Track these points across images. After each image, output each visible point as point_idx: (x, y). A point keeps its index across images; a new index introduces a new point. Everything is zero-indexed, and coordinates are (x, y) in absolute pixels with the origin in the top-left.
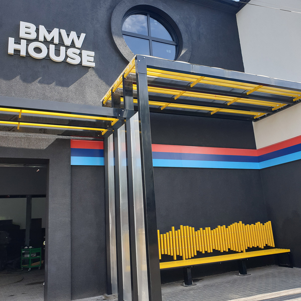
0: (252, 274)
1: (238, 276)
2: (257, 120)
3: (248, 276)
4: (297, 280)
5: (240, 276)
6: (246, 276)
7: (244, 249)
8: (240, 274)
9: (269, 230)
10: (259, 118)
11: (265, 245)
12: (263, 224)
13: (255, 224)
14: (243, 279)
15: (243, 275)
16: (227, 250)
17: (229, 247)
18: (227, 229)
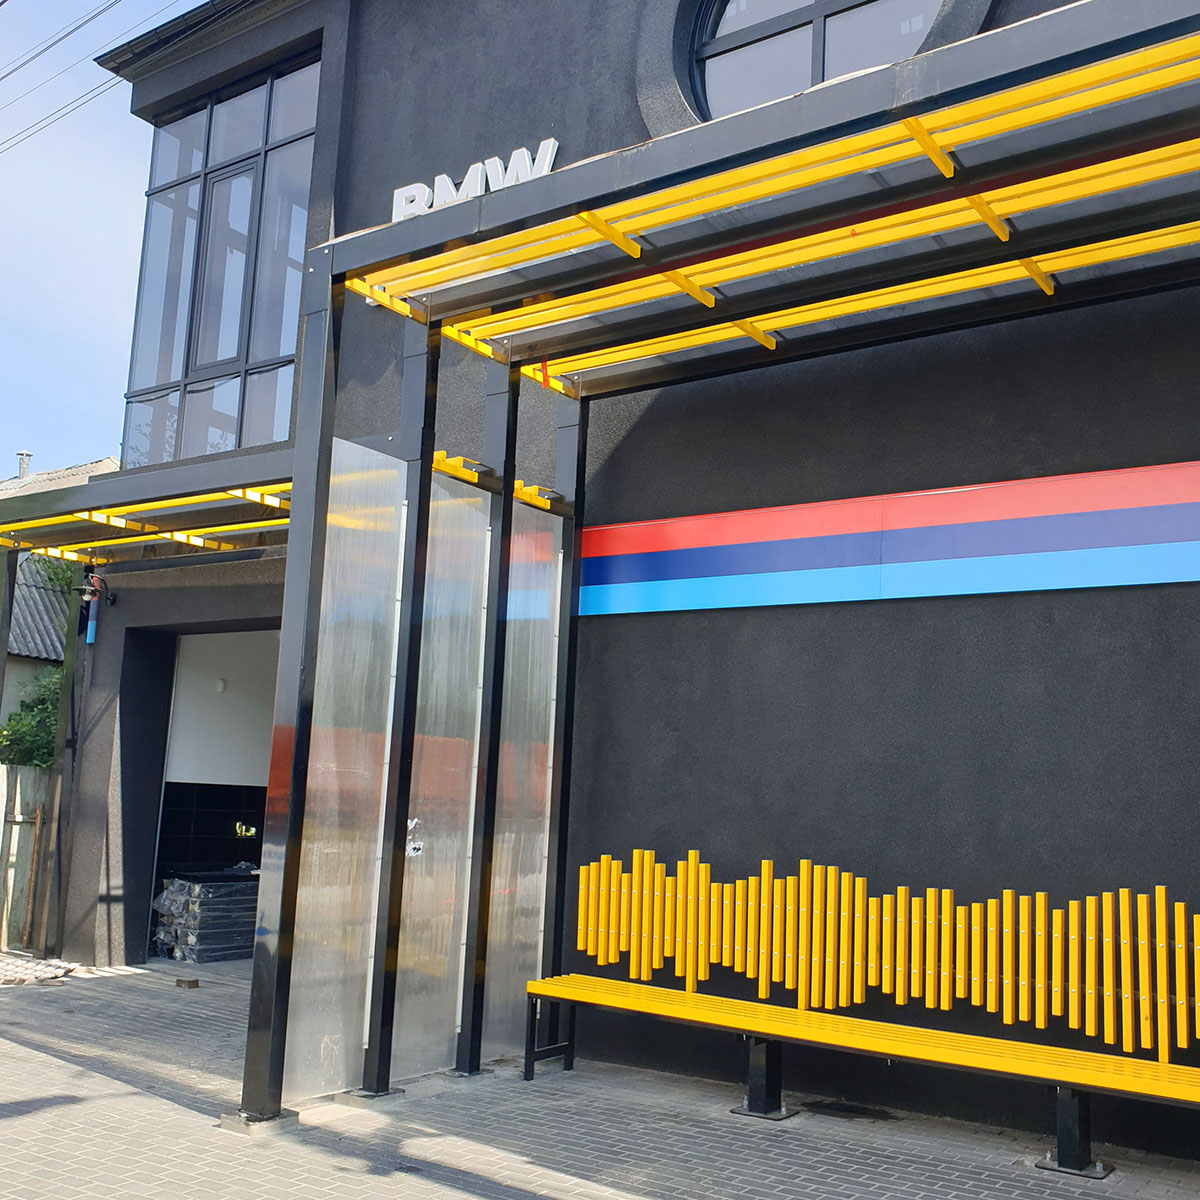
8: (1049, 1155)
16: (1040, 1023)
17: (1057, 1011)
18: (1057, 914)
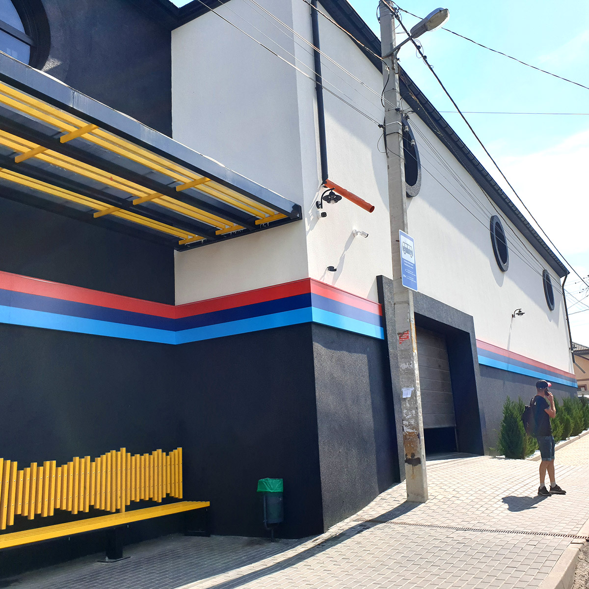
0: (132, 557)
1: (103, 563)
2: (183, 248)
3: (124, 561)
4: (217, 560)
5: (106, 563)
6: (120, 562)
7: (122, 504)
8: (107, 558)
9: (177, 466)
10: (188, 245)
11: (165, 496)
12: (167, 455)
13: (150, 454)
14: (113, 569)
15: (115, 560)
16: (87, 510)
17: (93, 503)
18: (94, 464)
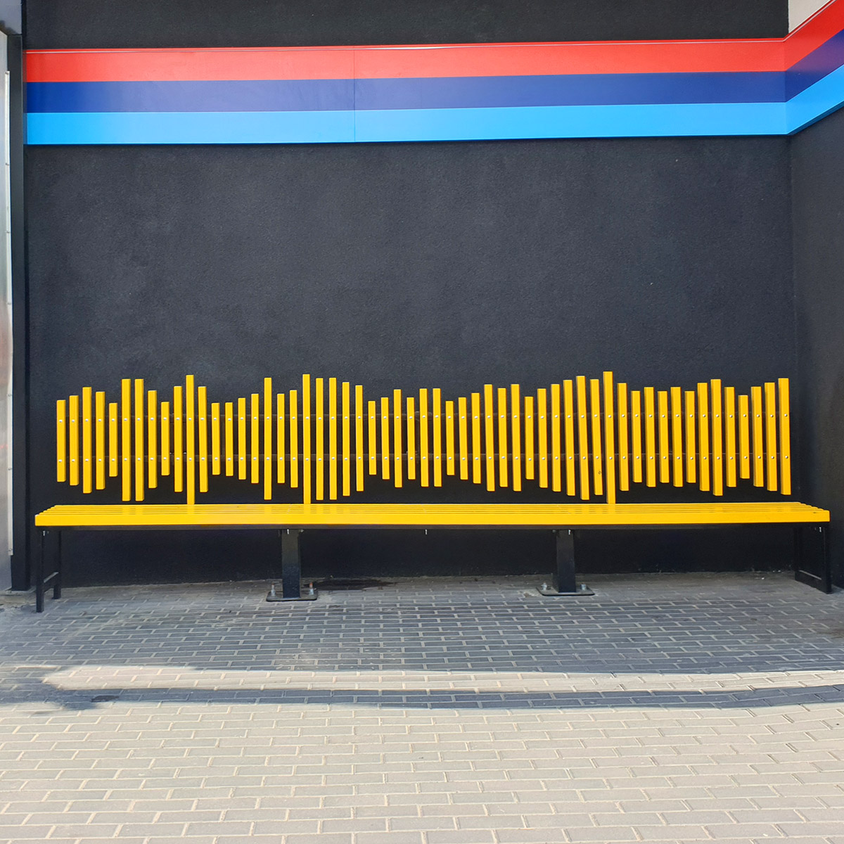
0: (596, 595)
8: (546, 586)
9: (771, 421)
11: (732, 484)
12: (741, 392)
13: (690, 389)
16: (517, 487)
17: (530, 475)
18: (529, 401)
